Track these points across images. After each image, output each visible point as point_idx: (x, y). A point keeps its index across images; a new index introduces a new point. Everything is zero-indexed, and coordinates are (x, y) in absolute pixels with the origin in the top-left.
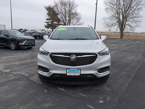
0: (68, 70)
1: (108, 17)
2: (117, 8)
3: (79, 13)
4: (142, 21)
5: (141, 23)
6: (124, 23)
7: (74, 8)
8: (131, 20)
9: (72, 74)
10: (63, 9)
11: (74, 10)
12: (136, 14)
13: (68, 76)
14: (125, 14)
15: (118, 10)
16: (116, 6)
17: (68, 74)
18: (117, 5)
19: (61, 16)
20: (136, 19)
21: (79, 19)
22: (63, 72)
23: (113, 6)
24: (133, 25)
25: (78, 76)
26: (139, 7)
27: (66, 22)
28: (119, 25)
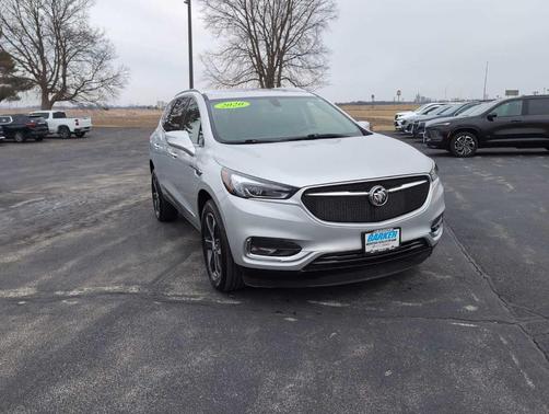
0: (367, 236)
1: (217, 51)
2: (247, 19)
3: (100, 33)
4: (328, 65)
5: (328, 71)
6: (276, 74)
7: (76, 9)
8: (296, 61)
9: (380, 247)
10: (24, 14)
11: (73, 19)
12: (308, 41)
13: (369, 254)
14: (275, 43)
15: (252, 28)
16: (243, 11)
17: (368, 249)
18: (245, 9)
19: (17, 43)
20: (311, 58)
21: (101, 59)
22: (355, 245)
23: (231, 12)
24: (305, 78)
25: (397, 249)
26: (316, 17)
27: (45, 72)
28: (260, 80)
